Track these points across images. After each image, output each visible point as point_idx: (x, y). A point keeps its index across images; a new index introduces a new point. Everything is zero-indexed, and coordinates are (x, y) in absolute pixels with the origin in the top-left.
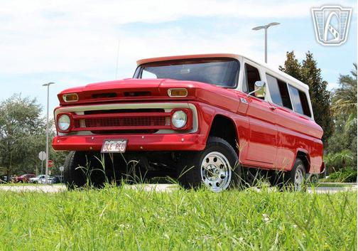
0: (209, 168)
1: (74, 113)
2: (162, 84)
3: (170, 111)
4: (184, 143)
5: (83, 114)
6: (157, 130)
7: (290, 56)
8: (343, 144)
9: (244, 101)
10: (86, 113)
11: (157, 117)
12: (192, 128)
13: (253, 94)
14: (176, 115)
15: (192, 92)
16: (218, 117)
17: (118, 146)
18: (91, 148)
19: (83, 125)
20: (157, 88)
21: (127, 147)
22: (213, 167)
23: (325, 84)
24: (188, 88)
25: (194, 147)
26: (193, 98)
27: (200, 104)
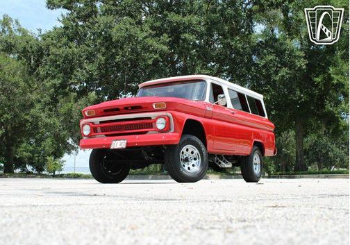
1: (93, 123)
3: (155, 118)
5: (99, 123)
6: (147, 132)
11: (147, 123)
12: (170, 129)
13: (217, 104)
14: (159, 121)
16: (189, 121)
17: (121, 143)
18: (104, 146)
19: (99, 131)
21: (127, 143)
26: (170, 108)
27: (175, 112)
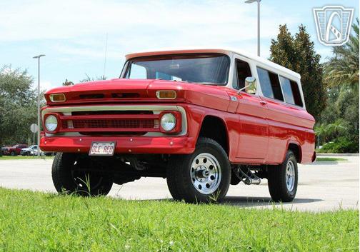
0: (199, 169)
1: (61, 114)
2: (151, 86)
3: (159, 113)
4: (173, 147)
5: (71, 114)
6: (145, 133)
7: (283, 29)
8: (336, 113)
9: (234, 99)
10: (74, 113)
11: (146, 119)
12: (181, 131)
13: (244, 91)
14: (165, 118)
15: (181, 94)
17: (106, 148)
18: (79, 150)
19: (71, 126)
20: (146, 90)
21: (116, 149)
22: (203, 168)
23: (318, 57)
24: (177, 91)
25: (184, 151)
26: (182, 100)
27: (189, 106)
